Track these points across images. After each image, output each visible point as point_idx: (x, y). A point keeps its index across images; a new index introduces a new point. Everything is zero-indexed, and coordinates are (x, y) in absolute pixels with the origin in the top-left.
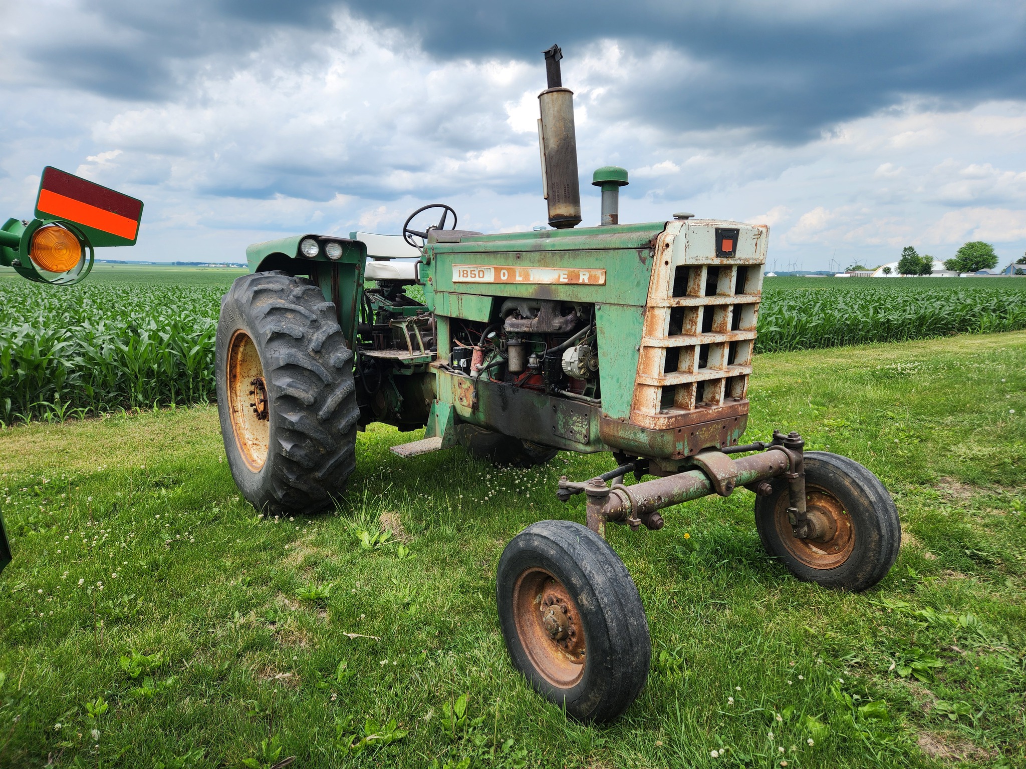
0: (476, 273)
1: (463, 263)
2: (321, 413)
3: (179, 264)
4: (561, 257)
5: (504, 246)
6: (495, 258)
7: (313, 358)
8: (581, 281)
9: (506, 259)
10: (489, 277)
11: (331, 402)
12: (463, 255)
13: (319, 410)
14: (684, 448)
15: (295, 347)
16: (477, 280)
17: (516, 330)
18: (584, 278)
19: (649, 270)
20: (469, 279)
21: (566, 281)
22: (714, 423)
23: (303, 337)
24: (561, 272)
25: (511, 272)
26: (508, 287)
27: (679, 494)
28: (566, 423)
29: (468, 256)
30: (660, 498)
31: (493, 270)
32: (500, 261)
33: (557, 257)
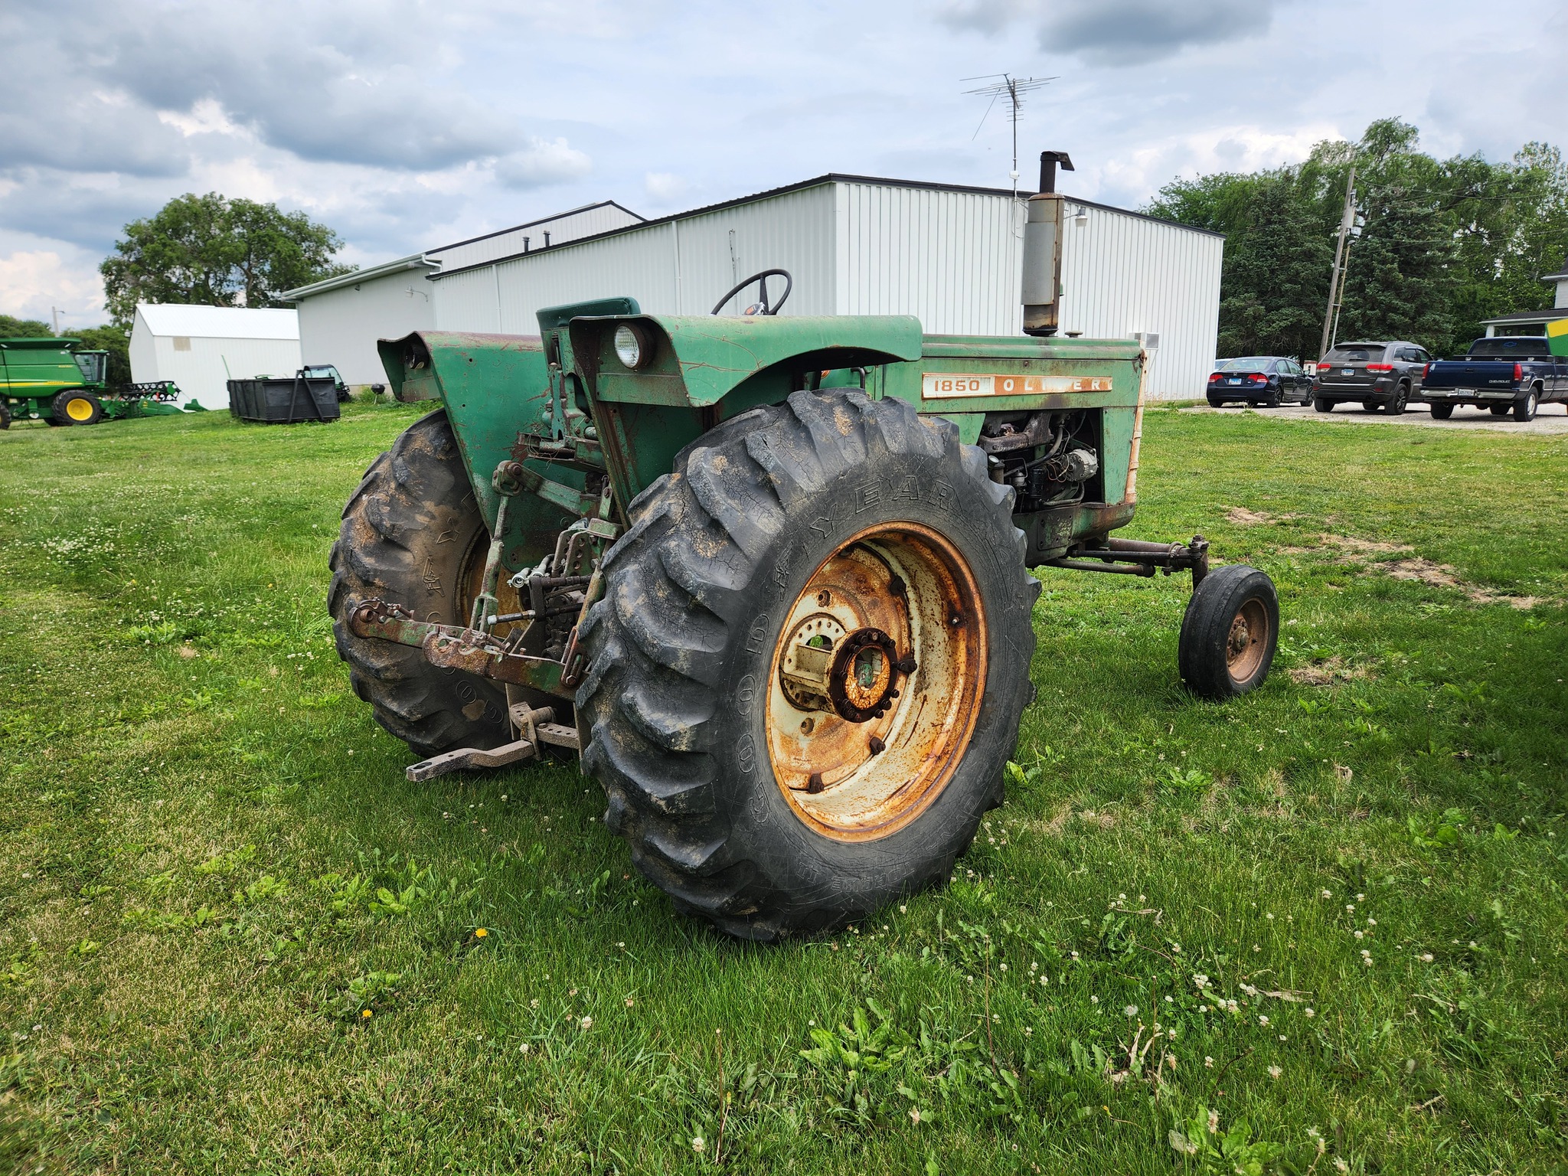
0: (967, 384)
1: (939, 370)
4: (1074, 366)
5: (1007, 352)
6: (994, 365)
8: (1093, 389)
9: (1011, 366)
10: (987, 388)
12: (943, 361)
16: (968, 392)
17: (1009, 448)
18: (1095, 386)
19: (1139, 377)
20: (954, 393)
21: (1080, 389)
24: (1075, 381)
25: (1019, 382)
26: (1012, 400)
28: (1053, 532)
29: (951, 362)
31: (993, 380)
32: (1002, 369)
33: (1070, 365)
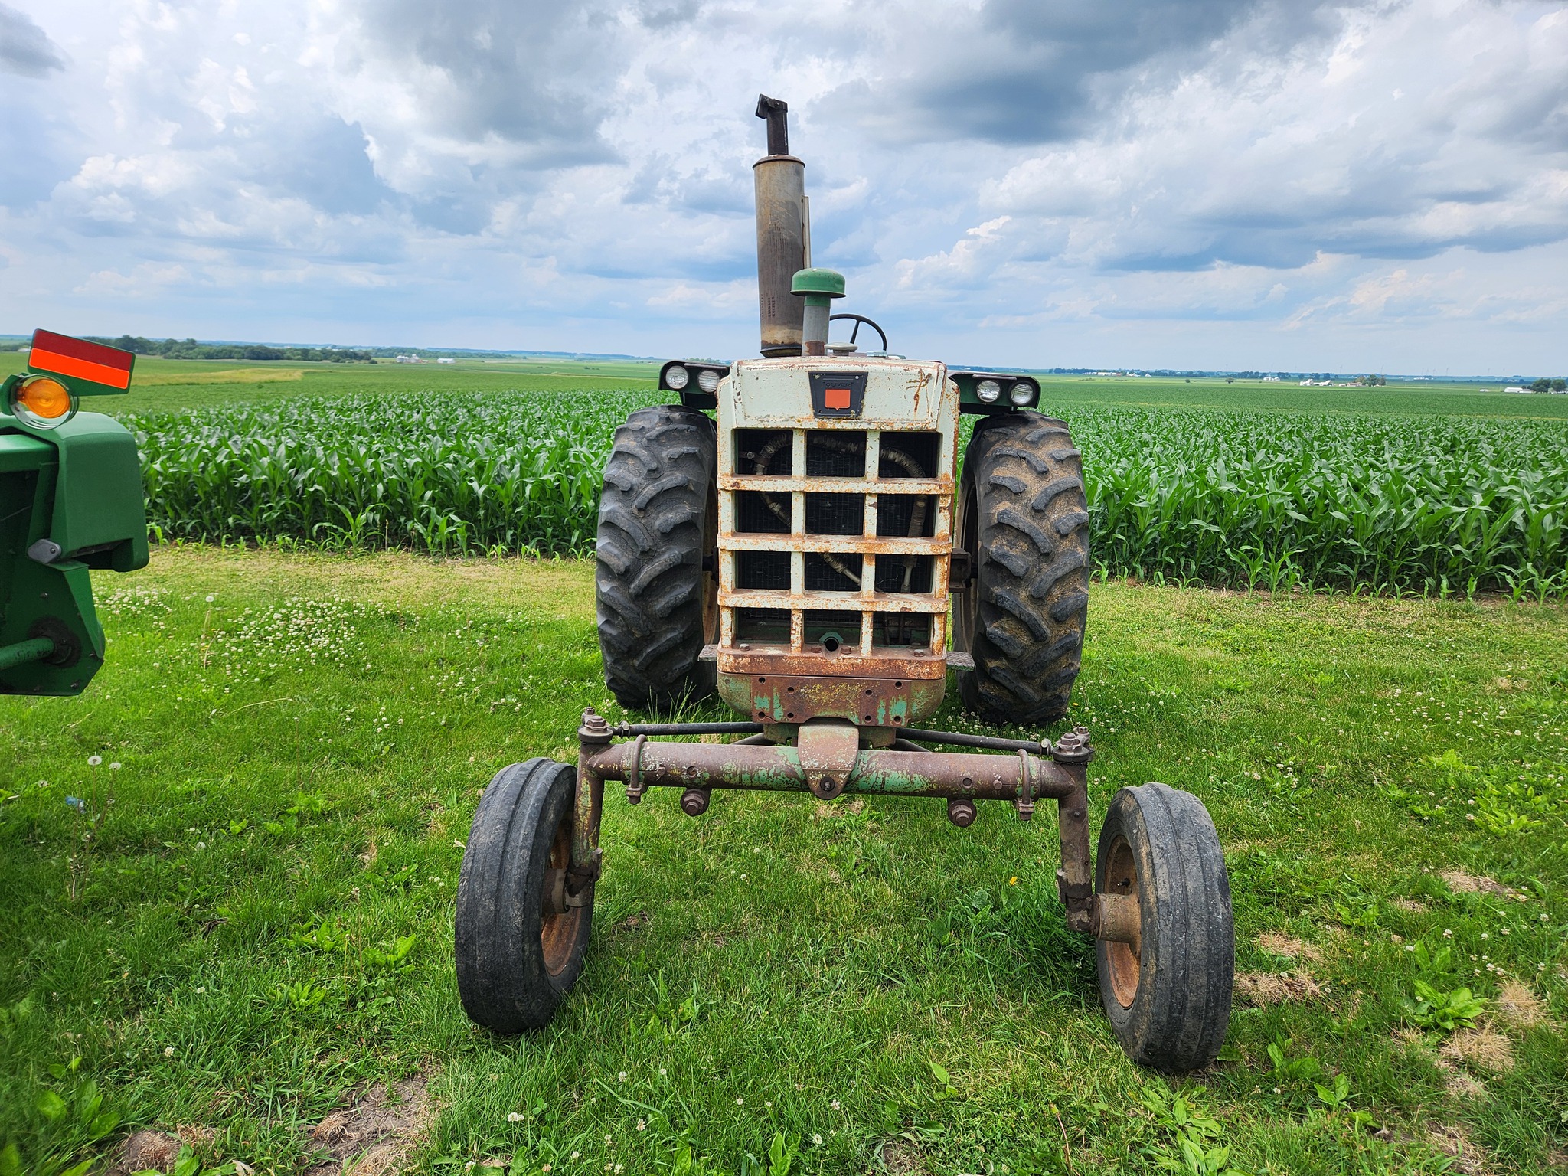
2: (632, 586)
3: (1059, 371)
7: (636, 517)
11: (647, 572)
13: (631, 582)
14: (772, 708)
15: (621, 501)
22: (844, 681)
23: (631, 489)
27: (735, 774)
30: (691, 769)
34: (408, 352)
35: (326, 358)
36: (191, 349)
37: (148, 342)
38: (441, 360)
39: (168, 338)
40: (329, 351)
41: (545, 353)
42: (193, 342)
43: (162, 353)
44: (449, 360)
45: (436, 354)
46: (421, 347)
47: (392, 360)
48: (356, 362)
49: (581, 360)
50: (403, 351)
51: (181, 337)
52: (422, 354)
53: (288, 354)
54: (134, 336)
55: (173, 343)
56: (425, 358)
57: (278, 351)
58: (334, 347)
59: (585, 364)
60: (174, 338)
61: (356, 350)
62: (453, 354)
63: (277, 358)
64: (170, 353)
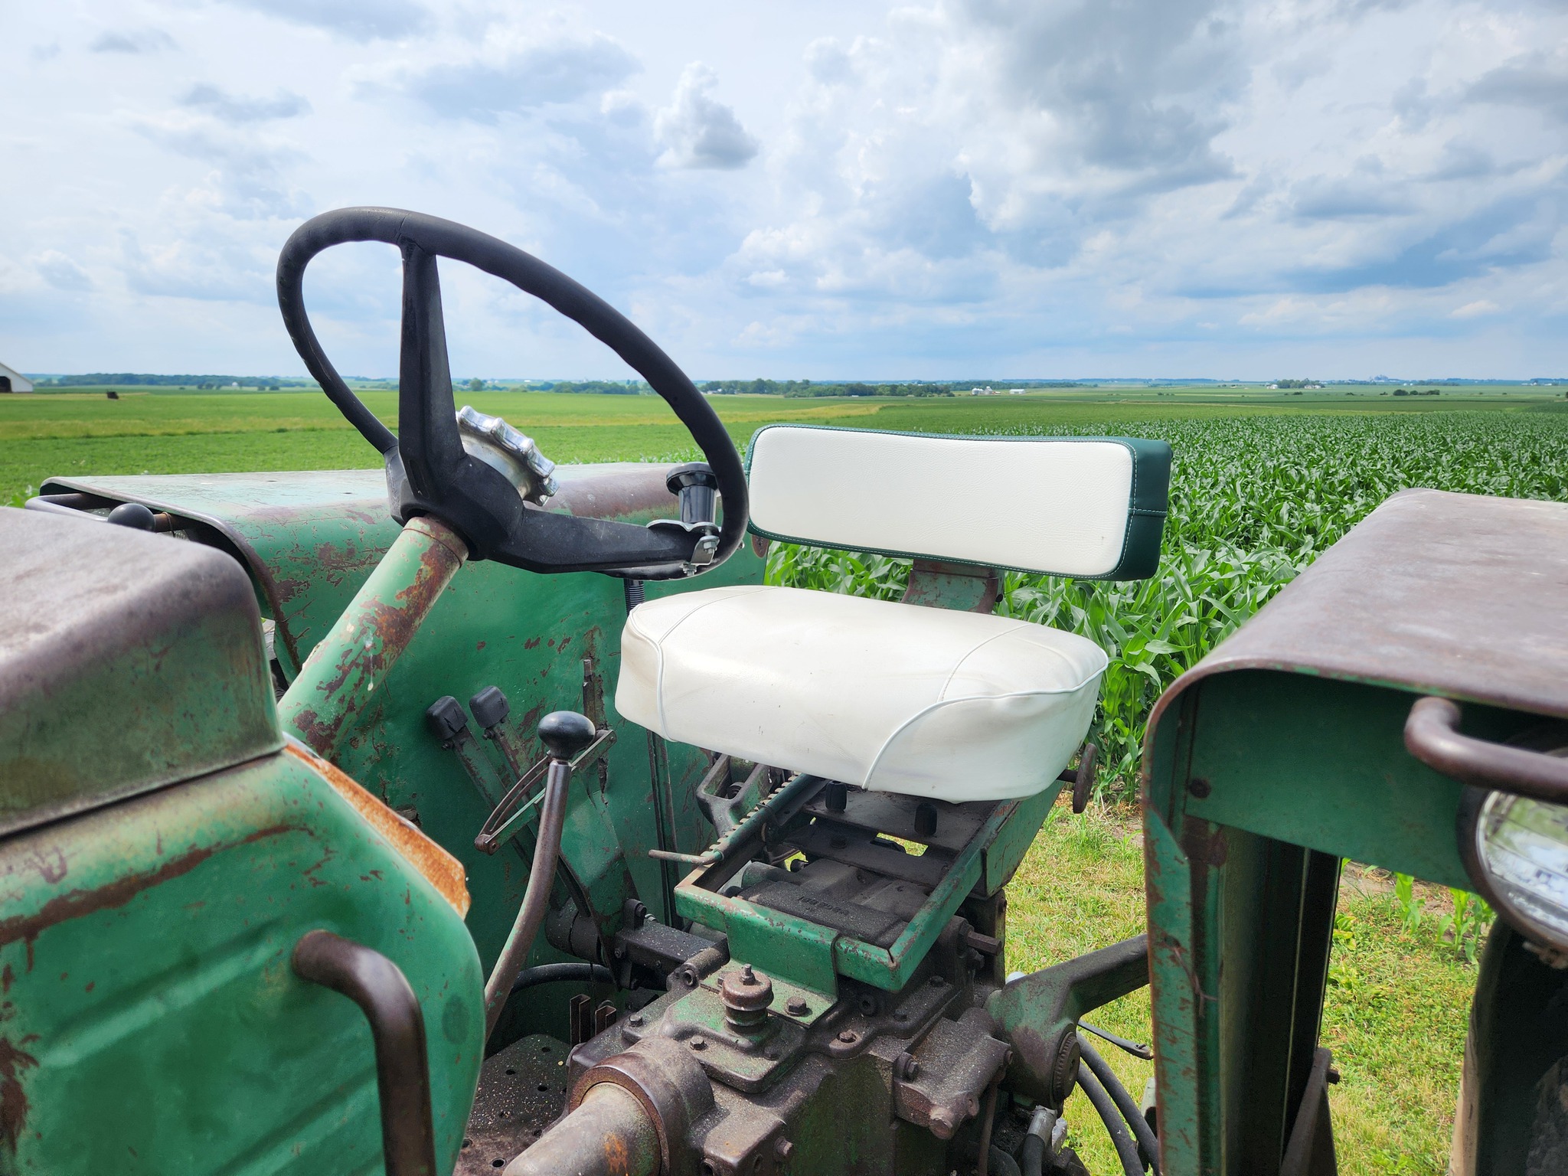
34: (981, 384)
35: (911, 393)
36: (805, 388)
37: (775, 383)
38: (1012, 391)
39: (789, 379)
40: (914, 387)
41: (1117, 380)
42: (807, 382)
43: (785, 393)
44: (1020, 391)
45: (1009, 385)
46: (996, 378)
47: (968, 393)
48: (936, 395)
49: (1155, 386)
50: (979, 384)
51: (799, 379)
52: (996, 386)
53: (880, 390)
54: (765, 379)
55: (792, 383)
56: (998, 389)
57: (872, 387)
58: (920, 382)
59: (1160, 389)
60: (794, 380)
61: (938, 384)
62: (1024, 385)
63: (871, 394)
64: (788, 393)
